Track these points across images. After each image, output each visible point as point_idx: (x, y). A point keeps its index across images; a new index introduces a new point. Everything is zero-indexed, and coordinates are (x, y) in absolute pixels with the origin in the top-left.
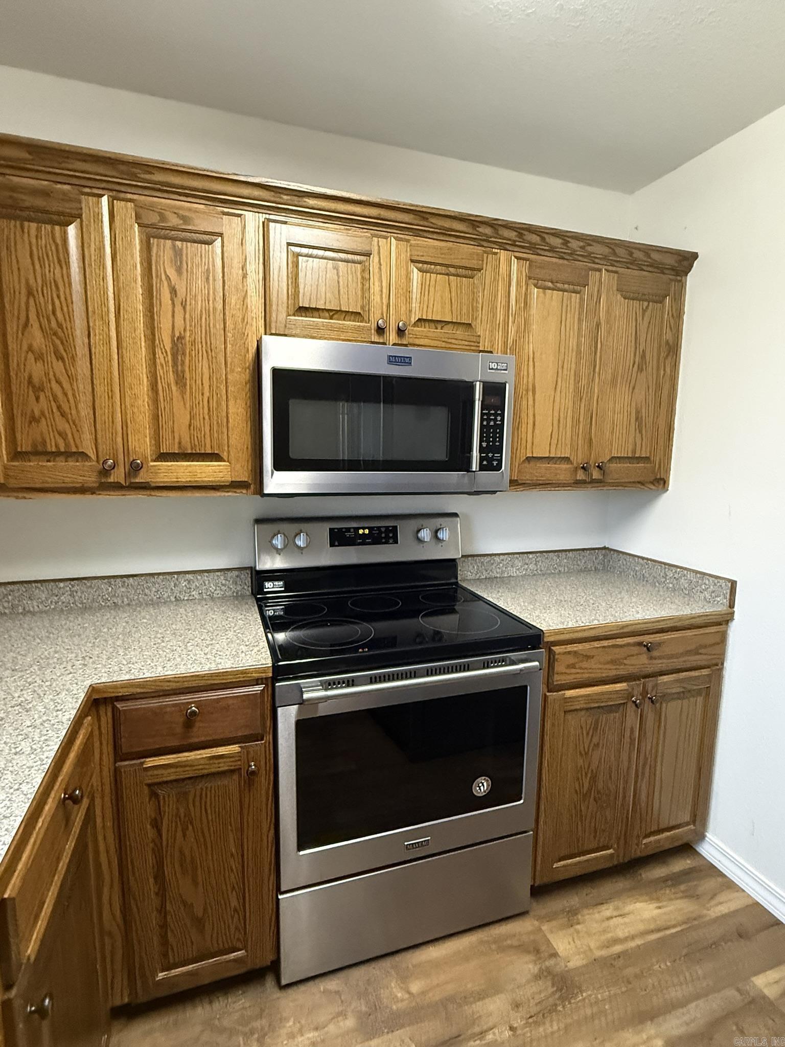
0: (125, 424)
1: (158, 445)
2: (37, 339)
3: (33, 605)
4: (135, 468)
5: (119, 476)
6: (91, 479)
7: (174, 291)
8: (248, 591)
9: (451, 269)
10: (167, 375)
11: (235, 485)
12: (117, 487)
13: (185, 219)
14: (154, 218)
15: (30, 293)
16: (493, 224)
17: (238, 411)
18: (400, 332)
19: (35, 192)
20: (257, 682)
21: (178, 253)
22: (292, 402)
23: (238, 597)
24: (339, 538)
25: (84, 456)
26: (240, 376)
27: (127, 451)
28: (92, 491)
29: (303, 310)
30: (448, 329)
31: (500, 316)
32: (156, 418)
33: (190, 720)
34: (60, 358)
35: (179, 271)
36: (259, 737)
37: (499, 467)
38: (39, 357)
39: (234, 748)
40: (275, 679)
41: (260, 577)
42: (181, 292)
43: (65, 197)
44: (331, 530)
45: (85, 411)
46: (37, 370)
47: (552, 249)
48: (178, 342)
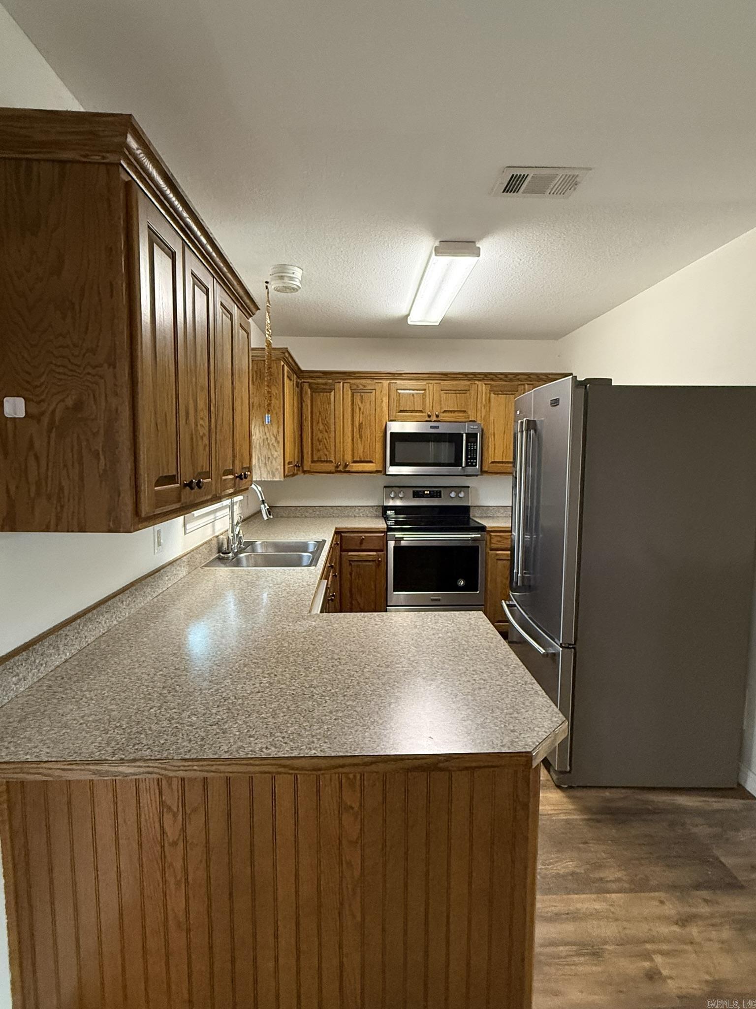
0: (344, 451)
1: (353, 456)
2: (321, 427)
3: (307, 514)
4: (346, 466)
5: (341, 468)
6: (333, 469)
7: (360, 409)
8: (381, 515)
9: (456, 391)
10: (357, 435)
11: (377, 472)
12: (340, 472)
13: (365, 386)
14: (355, 387)
15: (320, 414)
16: (474, 374)
17: (379, 447)
18: (437, 416)
19: (323, 384)
20: (382, 532)
21: (362, 397)
22: (396, 443)
23: (377, 517)
24: (417, 495)
25: (331, 462)
26: (380, 435)
27: (343, 460)
28: (332, 473)
29: (401, 411)
30: (456, 414)
31: (479, 406)
32: (353, 450)
33: (362, 541)
34: (327, 432)
35: (362, 402)
36: (381, 551)
37: (476, 465)
38: (321, 432)
39: (374, 553)
40: (387, 532)
41: (386, 509)
42: (362, 408)
43: (331, 384)
44: (414, 491)
45: (333, 448)
46: (320, 436)
47: (501, 379)
48: (360, 424)
